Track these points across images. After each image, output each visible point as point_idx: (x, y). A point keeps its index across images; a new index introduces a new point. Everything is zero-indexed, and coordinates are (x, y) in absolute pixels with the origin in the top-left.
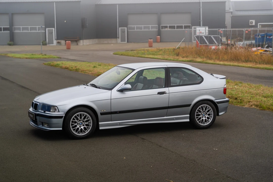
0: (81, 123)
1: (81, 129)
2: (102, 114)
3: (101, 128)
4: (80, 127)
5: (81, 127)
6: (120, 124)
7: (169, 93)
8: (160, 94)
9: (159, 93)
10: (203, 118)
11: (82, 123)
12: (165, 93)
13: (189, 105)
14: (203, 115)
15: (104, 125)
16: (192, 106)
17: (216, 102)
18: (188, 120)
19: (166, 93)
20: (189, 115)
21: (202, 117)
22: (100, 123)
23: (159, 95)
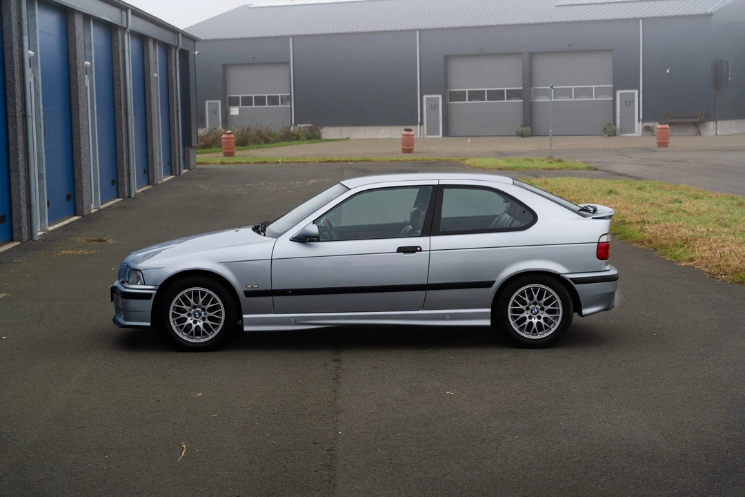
0: (197, 313)
1: (198, 327)
2: (249, 294)
3: (246, 328)
4: (195, 322)
5: (198, 324)
6: (296, 322)
7: (430, 251)
8: (404, 252)
9: (402, 250)
10: (533, 320)
11: (200, 314)
12: (419, 249)
13: (489, 284)
14: (534, 312)
15: (254, 321)
16: (496, 286)
17: (571, 279)
18: (487, 323)
19: (421, 250)
20: (489, 310)
21: (530, 317)
22: (244, 316)
23: (402, 253)
